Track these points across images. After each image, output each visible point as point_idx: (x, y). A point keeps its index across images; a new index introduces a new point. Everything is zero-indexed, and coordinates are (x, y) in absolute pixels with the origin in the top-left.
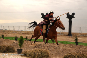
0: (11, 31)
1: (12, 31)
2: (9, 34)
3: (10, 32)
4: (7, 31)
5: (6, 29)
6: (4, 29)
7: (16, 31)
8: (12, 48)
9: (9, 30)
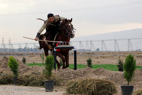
0: (109, 53)
1: (113, 52)
2: (103, 59)
3: (108, 55)
4: (101, 53)
5: (98, 49)
6: (93, 50)
7: (122, 52)
8: (110, 83)
9: (104, 50)
